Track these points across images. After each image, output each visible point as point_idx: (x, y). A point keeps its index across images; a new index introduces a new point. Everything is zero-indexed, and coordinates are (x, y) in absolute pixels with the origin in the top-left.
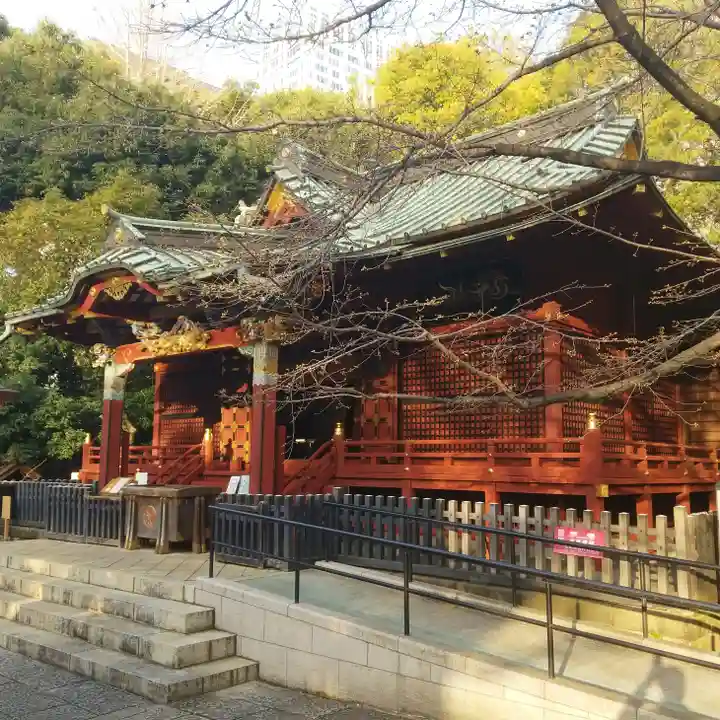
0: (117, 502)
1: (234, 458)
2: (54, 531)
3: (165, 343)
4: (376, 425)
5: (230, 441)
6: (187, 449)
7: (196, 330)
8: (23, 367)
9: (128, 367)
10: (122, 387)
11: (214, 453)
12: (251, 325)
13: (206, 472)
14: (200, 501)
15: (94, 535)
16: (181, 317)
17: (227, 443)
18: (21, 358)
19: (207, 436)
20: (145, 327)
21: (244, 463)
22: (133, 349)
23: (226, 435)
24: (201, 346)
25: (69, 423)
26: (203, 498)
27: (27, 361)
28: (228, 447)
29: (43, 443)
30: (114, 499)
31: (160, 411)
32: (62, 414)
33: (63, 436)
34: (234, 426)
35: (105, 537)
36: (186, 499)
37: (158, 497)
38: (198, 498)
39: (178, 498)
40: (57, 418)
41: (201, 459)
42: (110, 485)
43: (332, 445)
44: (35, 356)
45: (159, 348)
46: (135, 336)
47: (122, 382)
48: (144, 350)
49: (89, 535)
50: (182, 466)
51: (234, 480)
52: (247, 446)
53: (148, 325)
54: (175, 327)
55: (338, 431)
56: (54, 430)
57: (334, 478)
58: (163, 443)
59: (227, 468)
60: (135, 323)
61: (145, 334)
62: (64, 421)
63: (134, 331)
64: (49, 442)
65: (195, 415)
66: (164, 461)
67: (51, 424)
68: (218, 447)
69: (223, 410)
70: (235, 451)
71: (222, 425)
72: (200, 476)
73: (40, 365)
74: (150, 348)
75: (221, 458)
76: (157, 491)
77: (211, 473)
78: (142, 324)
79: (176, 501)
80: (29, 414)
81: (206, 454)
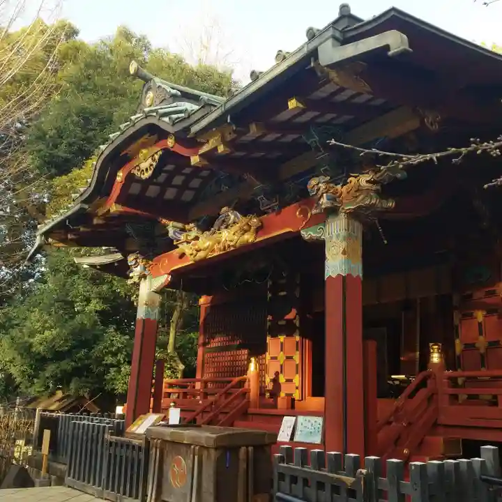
0: (140, 448)
1: (282, 394)
2: (74, 478)
3: (204, 243)
4: (482, 351)
5: (277, 374)
6: (230, 382)
7: (243, 221)
8: (89, 308)
9: (163, 279)
10: (157, 304)
11: (261, 388)
12: (322, 186)
13: (251, 410)
14: (247, 452)
15: (113, 490)
16: (225, 209)
17: (273, 376)
18: (88, 300)
19: (252, 367)
20: (183, 230)
21: (293, 400)
22: (170, 258)
23: (273, 368)
24: (249, 238)
25: (124, 359)
26: (250, 449)
27: (94, 302)
28: (275, 381)
29: (100, 377)
30: (136, 442)
31: (204, 344)
32: (119, 350)
33: (119, 372)
34: (282, 357)
35: (124, 494)
36: (226, 449)
37: (189, 445)
38: (243, 449)
39: (216, 449)
40: (115, 354)
41: (245, 394)
42: (138, 422)
43: (429, 376)
44: (100, 298)
45: (198, 251)
46: (172, 241)
47: (158, 298)
48: (182, 255)
49: (107, 489)
50: (223, 401)
51: (288, 422)
52: (297, 380)
53: (187, 227)
54: (217, 223)
55: (436, 358)
56: (112, 365)
57: (436, 425)
58: (206, 377)
59: (275, 406)
60: (171, 223)
61: (182, 238)
62: (121, 357)
63: (171, 234)
64: (107, 377)
65: (239, 347)
66: (205, 395)
67: (109, 360)
68: (265, 382)
69: (268, 339)
70: (283, 387)
71: (268, 356)
72: (244, 414)
73: (104, 306)
74: (188, 252)
75: (268, 394)
76: (189, 434)
77: (258, 411)
78: (180, 225)
79: (212, 451)
80: (90, 350)
81: (251, 387)
